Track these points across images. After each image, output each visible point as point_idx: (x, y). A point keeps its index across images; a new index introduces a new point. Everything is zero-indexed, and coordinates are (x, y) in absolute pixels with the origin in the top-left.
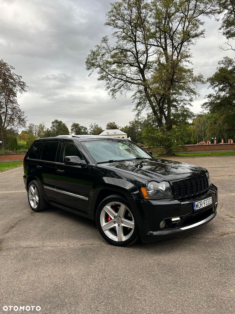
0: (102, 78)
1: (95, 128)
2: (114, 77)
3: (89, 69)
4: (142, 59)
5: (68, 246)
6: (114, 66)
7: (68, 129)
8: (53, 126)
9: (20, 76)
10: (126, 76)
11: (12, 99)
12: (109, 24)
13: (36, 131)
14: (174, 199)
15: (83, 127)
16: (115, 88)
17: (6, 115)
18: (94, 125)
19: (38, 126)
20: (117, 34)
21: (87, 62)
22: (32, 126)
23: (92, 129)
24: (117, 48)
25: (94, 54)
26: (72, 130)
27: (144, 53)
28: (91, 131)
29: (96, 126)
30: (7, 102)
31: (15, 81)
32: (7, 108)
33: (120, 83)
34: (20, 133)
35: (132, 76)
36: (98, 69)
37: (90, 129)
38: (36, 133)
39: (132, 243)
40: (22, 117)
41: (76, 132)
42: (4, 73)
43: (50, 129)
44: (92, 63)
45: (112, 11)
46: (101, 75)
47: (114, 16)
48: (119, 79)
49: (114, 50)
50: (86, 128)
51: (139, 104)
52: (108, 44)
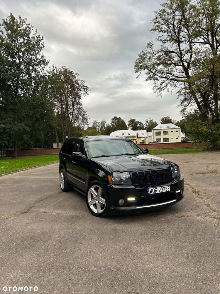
0: (150, 78)
1: (151, 122)
2: (160, 77)
3: (137, 72)
4: (186, 57)
5: (67, 213)
6: (161, 67)
7: (126, 124)
8: (113, 122)
9: (83, 81)
10: (172, 75)
11: (77, 101)
12: (155, 30)
13: (99, 127)
14: (132, 185)
15: (138, 122)
16: (162, 87)
17: (73, 114)
18: (149, 120)
19: (101, 122)
20: (160, 38)
21: (135, 66)
22: (95, 123)
23: (147, 124)
24: (161, 51)
25: (142, 58)
26: (129, 125)
27: (187, 52)
28: (147, 125)
29: (151, 120)
30: (74, 104)
31: (79, 86)
32: (73, 109)
33: (166, 82)
34: (86, 129)
35: (178, 74)
36: (146, 71)
37: (146, 124)
38: (98, 129)
39: (104, 215)
40: (86, 116)
41: (133, 127)
42: (71, 80)
43: (110, 125)
44: (141, 66)
45: (156, 18)
46: (149, 75)
47: (157, 22)
48: (165, 78)
49: (158, 53)
50: (142, 123)
51: (185, 100)
52: (153, 49)
